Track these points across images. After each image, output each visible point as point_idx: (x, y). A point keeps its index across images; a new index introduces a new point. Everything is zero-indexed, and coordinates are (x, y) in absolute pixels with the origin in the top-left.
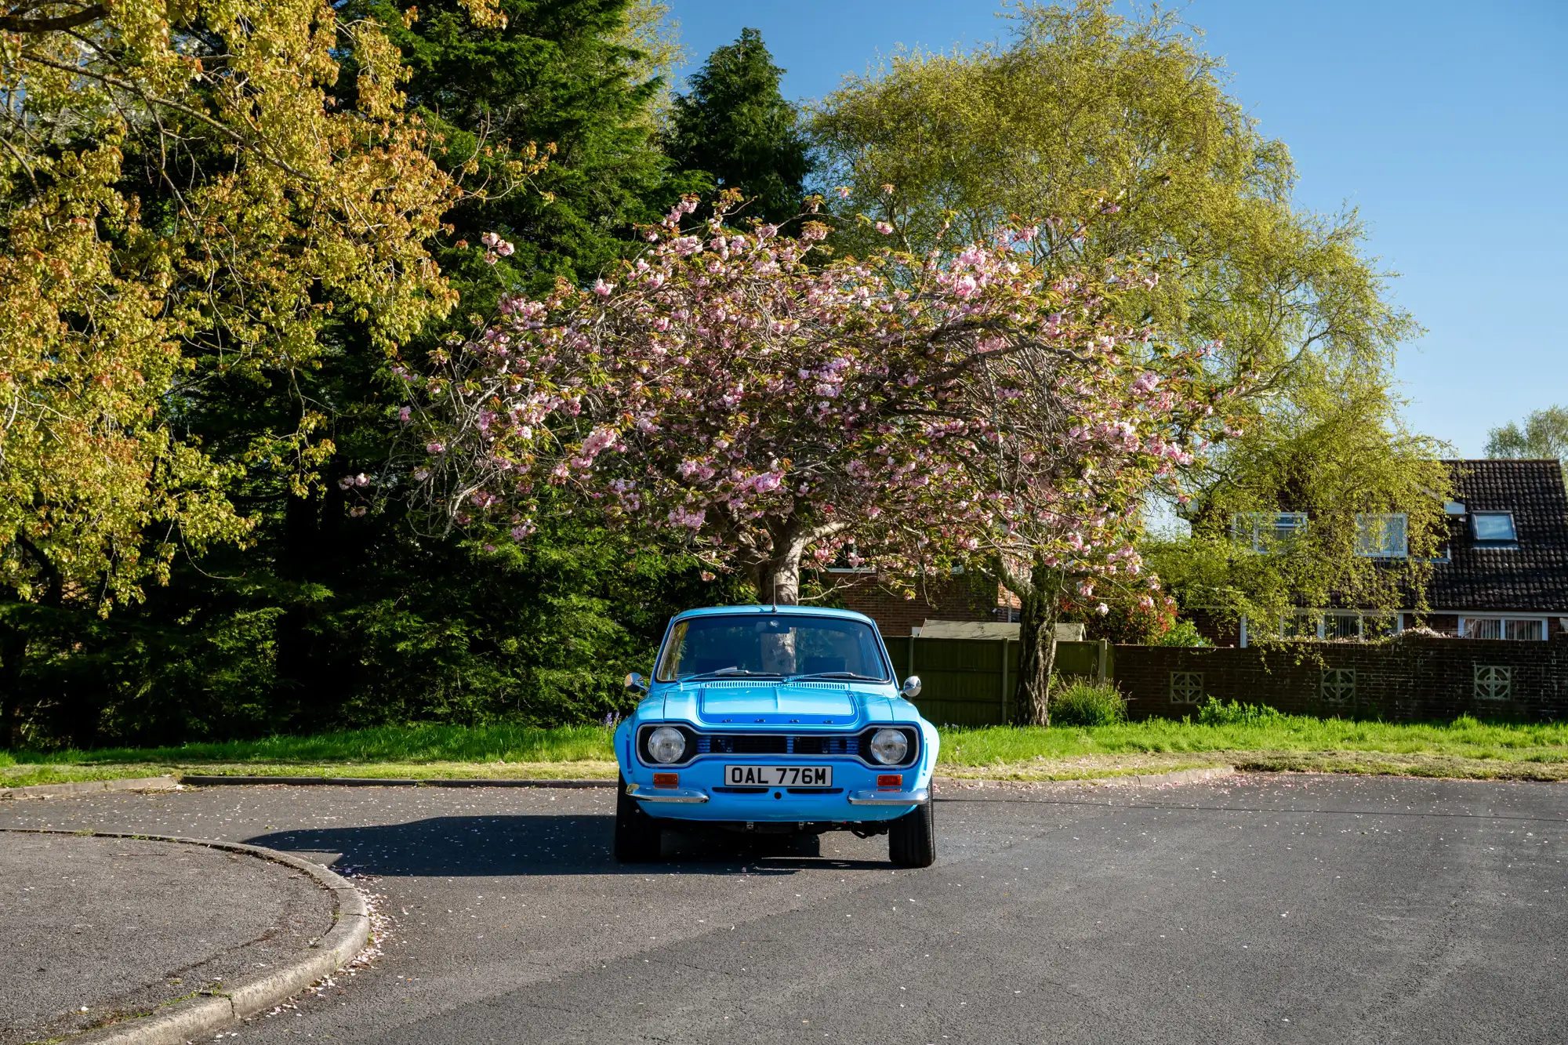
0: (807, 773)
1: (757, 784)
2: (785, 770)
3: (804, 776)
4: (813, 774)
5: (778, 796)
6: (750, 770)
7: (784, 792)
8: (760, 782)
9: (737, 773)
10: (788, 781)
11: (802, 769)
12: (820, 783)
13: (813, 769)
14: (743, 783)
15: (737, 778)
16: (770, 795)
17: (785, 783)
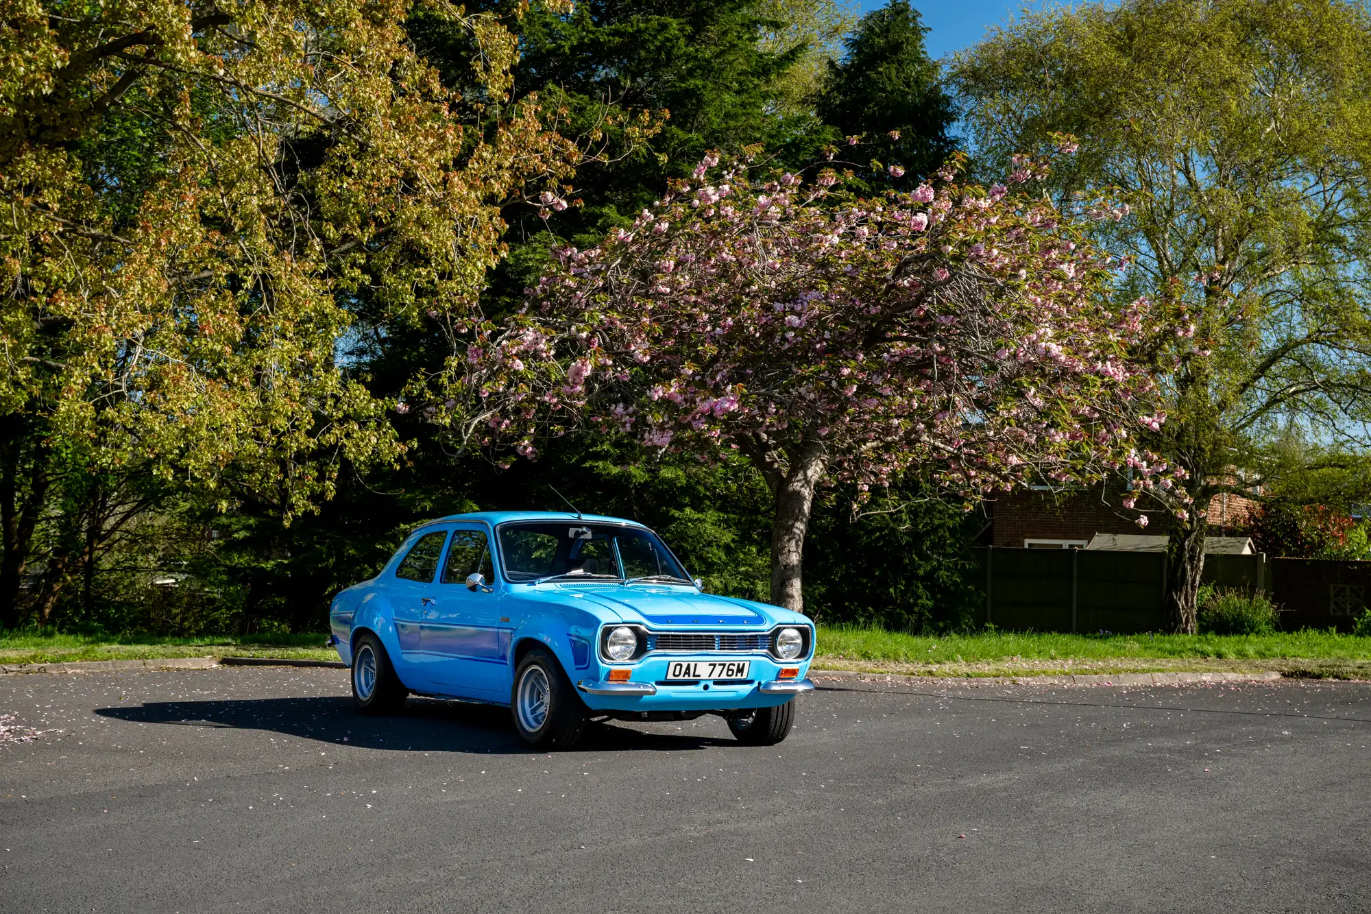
0: (731, 667)
1: (691, 677)
2: (715, 665)
3: (729, 670)
4: (735, 668)
5: (706, 687)
6: (689, 665)
7: (710, 684)
8: (694, 675)
9: (678, 667)
10: (715, 676)
11: (728, 663)
12: (739, 675)
13: (736, 663)
14: (681, 677)
15: (677, 673)
16: (700, 687)
17: (712, 677)
